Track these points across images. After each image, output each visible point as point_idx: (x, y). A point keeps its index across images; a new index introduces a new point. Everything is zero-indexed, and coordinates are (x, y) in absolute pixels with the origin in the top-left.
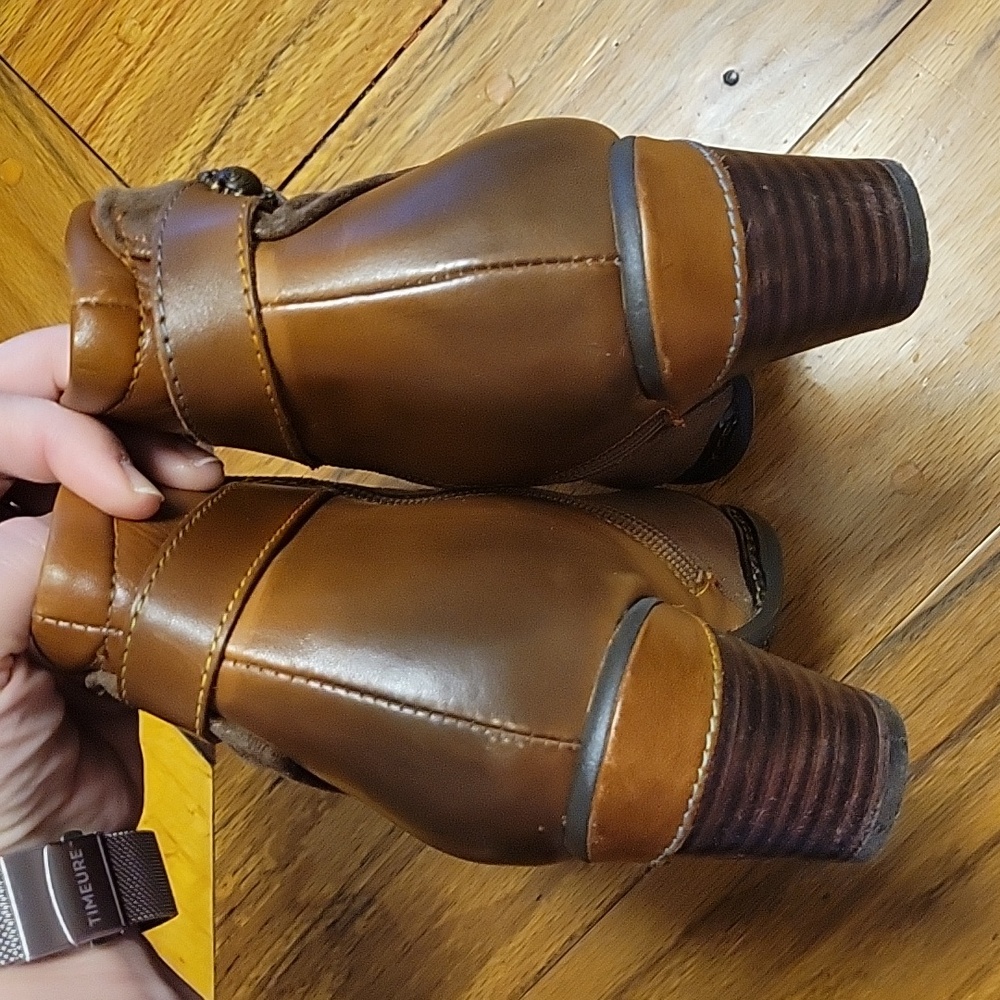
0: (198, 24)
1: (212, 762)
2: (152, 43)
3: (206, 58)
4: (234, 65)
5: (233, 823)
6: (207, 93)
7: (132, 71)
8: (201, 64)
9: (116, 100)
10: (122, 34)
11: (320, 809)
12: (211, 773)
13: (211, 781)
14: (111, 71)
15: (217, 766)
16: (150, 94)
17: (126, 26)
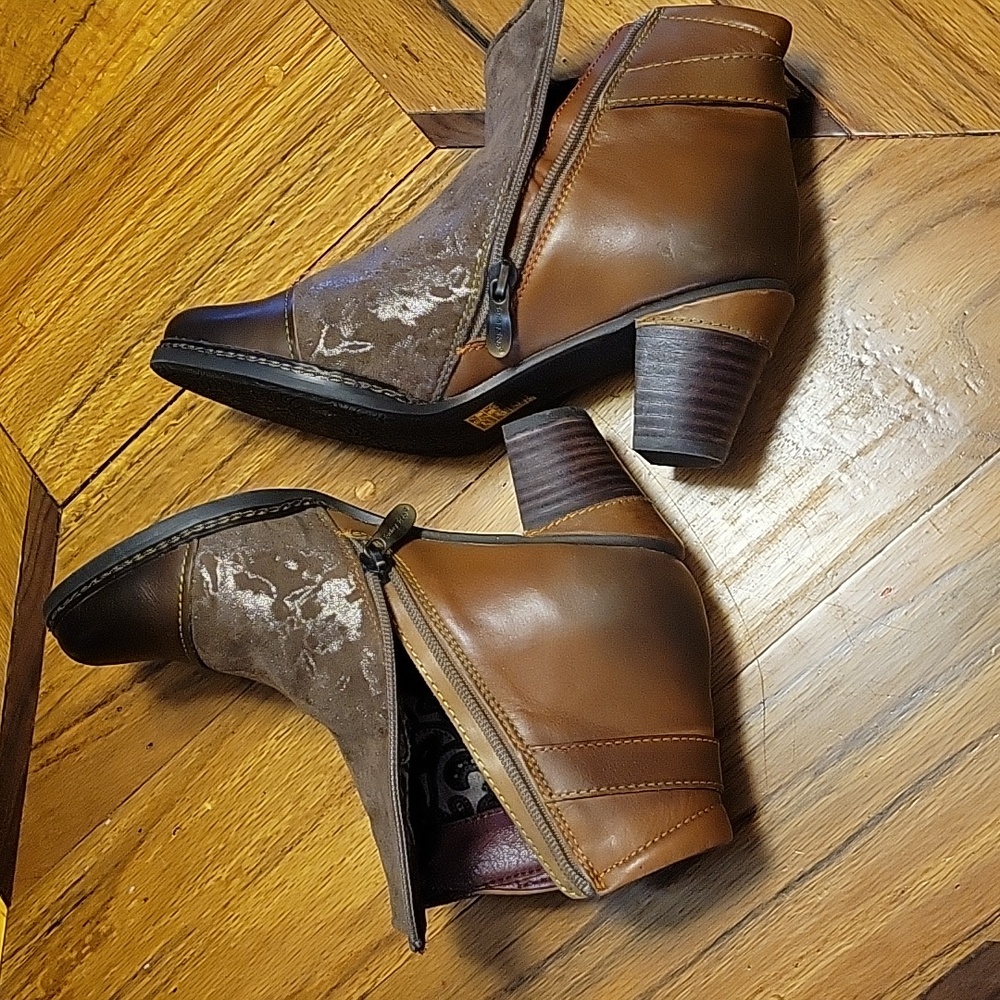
0: (77, 317)
1: (8, 904)
2: (41, 329)
3: (80, 344)
4: (99, 351)
5: (18, 954)
6: (76, 372)
7: (24, 348)
8: (75, 348)
9: (10, 369)
10: (20, 320)
11: (83, 952)
12: (6, 912)
13: (5, 919)
14: (10, 346)
15: (11, 907)
16: (33, 368)
17: (25, 313)
